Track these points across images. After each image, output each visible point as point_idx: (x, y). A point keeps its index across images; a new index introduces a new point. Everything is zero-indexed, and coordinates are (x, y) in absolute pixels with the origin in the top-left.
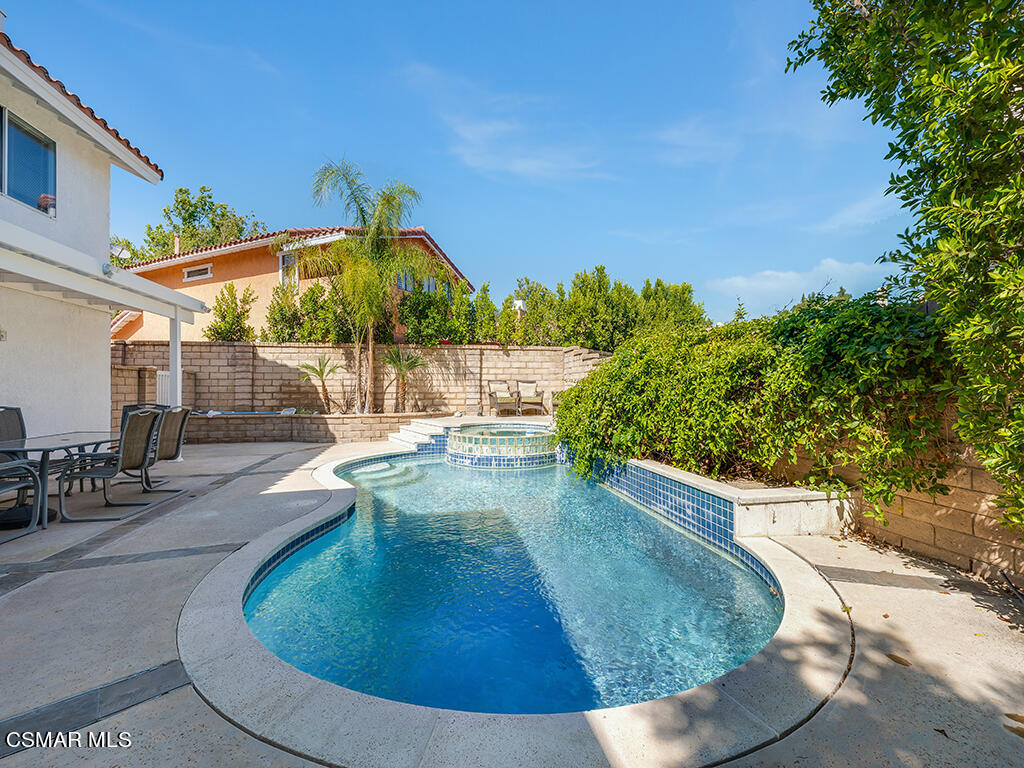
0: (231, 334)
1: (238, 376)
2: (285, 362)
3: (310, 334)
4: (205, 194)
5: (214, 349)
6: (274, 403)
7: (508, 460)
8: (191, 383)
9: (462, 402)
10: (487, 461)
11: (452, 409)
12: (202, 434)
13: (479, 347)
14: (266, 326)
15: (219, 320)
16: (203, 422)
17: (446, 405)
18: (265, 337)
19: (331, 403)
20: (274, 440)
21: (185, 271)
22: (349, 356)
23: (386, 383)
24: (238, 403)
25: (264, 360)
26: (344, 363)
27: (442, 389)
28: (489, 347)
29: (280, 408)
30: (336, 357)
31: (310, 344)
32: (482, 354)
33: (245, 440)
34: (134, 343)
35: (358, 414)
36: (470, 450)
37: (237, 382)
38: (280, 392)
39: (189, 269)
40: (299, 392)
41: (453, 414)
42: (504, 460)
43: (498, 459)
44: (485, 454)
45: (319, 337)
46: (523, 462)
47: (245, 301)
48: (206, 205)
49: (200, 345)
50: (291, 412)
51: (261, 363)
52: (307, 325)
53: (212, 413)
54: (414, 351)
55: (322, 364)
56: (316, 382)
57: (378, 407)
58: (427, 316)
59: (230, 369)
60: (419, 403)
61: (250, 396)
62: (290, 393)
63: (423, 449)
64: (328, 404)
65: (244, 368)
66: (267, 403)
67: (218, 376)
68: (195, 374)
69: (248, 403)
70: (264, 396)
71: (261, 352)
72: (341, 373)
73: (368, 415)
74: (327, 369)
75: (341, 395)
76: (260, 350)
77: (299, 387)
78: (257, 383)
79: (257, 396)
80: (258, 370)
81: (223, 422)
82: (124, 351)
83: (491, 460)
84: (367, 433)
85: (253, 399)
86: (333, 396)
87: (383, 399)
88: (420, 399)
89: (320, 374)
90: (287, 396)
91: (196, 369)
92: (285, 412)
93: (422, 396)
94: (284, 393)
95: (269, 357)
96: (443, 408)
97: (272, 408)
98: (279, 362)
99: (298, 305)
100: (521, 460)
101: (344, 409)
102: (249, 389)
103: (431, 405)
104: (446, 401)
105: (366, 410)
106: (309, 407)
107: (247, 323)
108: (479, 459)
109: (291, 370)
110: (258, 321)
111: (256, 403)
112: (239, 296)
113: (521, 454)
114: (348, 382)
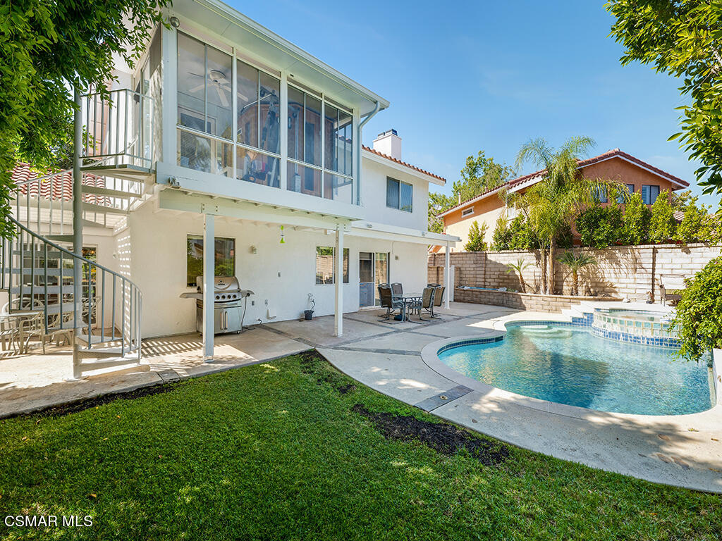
0: (477, 247)
1: (478, 269)
2: (501, 262)
3: (515, 245)
4: (481, 155)
5: (468, 255)
6: (495, 284)
7: (635, 338)
8: (458, 272)
9: (633, 291)
10: (616, 336)
11: (621, 296)
12: (462, 298)
13: (652, 246)
14: (493, 241)
15: (470, 241)
16: (462, 292)
17: (616, 292)
18: (492, 248)
19: (526, 286)
20: (494, 305)
21: (463, 212)
22: (538, 257)
23: (565, 275)
24: (478, 283)
25: (491, 261)
26: (535, 261)
27: (613, 281)
28: (664, 246)
29: (498, 287)
30: (529, 258)
31: (515, 251)
32: (655, 251)
33: (480, 303)
34: (438, 254)
35: (542, 294)
36: (604, 326)
37: (478, 272)
38: (499, 278)
39: (464, 211)
40: (508, 279)
41: (621, 300)
42: (630, 337)
43: (626, 337)
44: (615, 330)
45: (520, 246)
46: (650, 341)
47: (483, 229)
48: (482, 162)
49: (462, 254)
50: (504, 290)
51: (489, 262)
52: (514, 240)
53: (466, 288)
54: (586, 252)
55: (520, 263)
56: (517, 273)
57: (557, 290)
58: (599, 227)
59: (474, 266)
60: (592, 290)
61: (483, 280)
62: (504, 279)
63: (576, 321)
64: (524, 287)
65: (481, 265)
66: (492, 284)
67: (469, 269)
68: (460, 268)
69: (483, 283)
70: (490, 280)
71: (489, 257)
72: (532, 268)
73: (549, 295)
74: (523, 266)
75: (533, 282)
76: (488, 255)
77: (508, 275)
78: (487, 273)
79: (487, 280)
80: (488, 266)
81: (471, 293)
82: (435, 258)
83: (619, 335)
84: (546, 307)
85: (485, 282)
86: (527, 282)
87: (562, 286)
88: (592, 287)
89: (519, 269)
90: (502, 281)
91: (460, 266)
92: (500, 290)
93: (594, 285)
94: (501, 279)
95: (493, 259)
96: (613, 295)
97: (494, 287)
98: (498, 262)
99: (509, 228)
100: (648, 339)
101: (535, 290)
102: (483, 276)
103: (600, 291)
104: (616, 290)
105: (548, 292)
106: (514, 288)
107: (484, 241)
108: (610, 333)
109: (504, 266)
110: (489, 239)
111: (487, 284)
112: (480, 227)
113: (649, 334)
114: (538, 274)
